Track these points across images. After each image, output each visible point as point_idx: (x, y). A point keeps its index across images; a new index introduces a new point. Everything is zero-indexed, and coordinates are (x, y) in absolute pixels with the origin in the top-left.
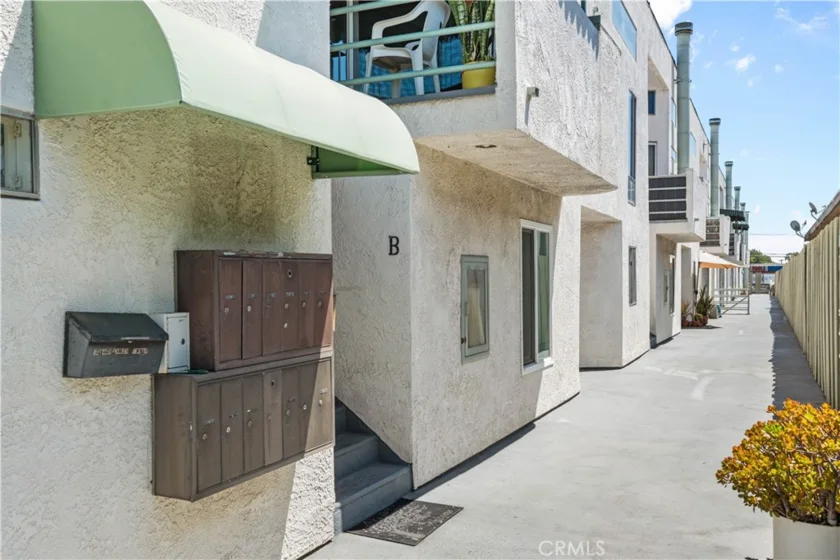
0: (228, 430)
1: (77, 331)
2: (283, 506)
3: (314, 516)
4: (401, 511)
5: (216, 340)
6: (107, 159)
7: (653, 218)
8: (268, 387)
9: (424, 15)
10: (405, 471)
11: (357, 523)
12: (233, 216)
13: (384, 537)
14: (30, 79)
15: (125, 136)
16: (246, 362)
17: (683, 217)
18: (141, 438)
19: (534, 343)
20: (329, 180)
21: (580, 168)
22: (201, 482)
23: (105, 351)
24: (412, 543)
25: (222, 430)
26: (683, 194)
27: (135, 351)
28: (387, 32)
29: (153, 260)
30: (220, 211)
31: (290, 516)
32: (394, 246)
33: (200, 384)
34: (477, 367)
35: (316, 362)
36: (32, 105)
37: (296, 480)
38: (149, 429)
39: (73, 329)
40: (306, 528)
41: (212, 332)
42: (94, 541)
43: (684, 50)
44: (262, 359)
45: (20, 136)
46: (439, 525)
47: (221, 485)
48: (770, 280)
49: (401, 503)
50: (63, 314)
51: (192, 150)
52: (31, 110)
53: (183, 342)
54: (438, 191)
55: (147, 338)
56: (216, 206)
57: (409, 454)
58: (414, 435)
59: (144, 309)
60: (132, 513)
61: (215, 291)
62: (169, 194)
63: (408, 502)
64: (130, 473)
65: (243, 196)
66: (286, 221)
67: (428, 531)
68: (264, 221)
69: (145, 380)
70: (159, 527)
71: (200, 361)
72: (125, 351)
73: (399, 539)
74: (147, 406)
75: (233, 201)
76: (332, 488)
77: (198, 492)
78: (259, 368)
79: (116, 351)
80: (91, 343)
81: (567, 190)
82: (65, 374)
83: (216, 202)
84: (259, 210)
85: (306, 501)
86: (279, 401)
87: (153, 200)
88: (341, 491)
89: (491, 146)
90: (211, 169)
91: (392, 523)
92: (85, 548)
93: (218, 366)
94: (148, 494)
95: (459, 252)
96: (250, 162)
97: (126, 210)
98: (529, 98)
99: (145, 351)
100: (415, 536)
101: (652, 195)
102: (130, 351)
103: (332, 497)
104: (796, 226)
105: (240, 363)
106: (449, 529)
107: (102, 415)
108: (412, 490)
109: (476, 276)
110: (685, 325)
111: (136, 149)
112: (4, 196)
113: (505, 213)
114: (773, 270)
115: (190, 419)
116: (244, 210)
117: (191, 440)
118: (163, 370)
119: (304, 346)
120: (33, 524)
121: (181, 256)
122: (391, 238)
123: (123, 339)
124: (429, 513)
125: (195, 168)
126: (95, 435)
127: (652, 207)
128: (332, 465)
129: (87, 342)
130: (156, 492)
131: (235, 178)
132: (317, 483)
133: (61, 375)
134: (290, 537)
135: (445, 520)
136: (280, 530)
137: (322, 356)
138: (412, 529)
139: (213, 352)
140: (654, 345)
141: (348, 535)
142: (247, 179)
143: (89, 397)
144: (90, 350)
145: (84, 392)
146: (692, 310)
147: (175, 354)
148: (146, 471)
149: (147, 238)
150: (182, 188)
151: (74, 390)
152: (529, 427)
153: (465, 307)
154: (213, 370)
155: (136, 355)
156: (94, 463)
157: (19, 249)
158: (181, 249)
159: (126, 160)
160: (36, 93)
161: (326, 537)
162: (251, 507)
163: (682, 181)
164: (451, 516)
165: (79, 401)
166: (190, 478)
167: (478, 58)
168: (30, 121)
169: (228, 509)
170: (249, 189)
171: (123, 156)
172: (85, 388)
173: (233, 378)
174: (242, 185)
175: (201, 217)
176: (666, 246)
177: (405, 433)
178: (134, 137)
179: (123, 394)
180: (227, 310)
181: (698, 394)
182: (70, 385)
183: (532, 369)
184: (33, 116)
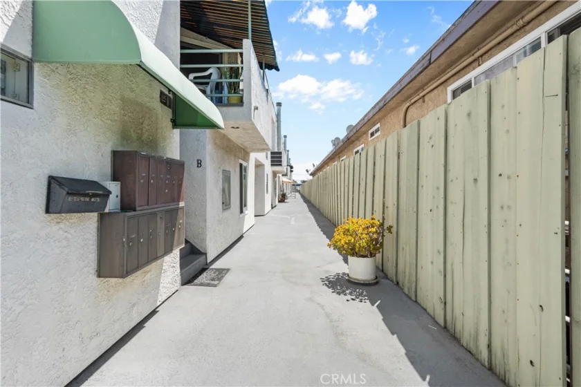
0: (142, 240)
1: (57, 187)
2: (159, 276)
3: (172, 279)
4: (205, 273)
5: (137, 195)
6: (76, 96)
7: (272, 165)
8: (159, 219)
9: (211, 74)
10: (204, 256)
11: (188, 280)
12: (139, 138)
13: (201, 285)
14: (30, 37)
15: (87, 86)
16: (150, 207)
17: (281, 165)
18: (91, 247)
19: (243, 205)
20: (179, 130)
21: (264, 141)
22: (128, 268)
23: (76, 199)
24: (215, 286)
25: (139, 241)
26: (281, 157)
27: (93, 200)
28: (195, 78)
29: (100, 154)
30: (134, 136)
31: (162, 281)
32: (199, 164)
33: (130, 218)
34: (227, 213)
35: (177, 209)
36: (31, 53)
37: (164, 264)
38: (96, 243)
39: (54, 185)
40: (168, 286)
41: (134, 191)
42: (63, 308)
43: (279, 112)
44: (157, 206)
45: (19, 70)
46: (223, 277)
47: (138, 268)
48: (298, 188)
49: (203, 270)
50: (47, 176)
51: (121, 102)
52: (30, 56)
53: (117, 196)
54: (215, 144)
55: (101, 192)
56: (132, 132)
57: (205, 249)
58: (208, 242)
59: (95, 179)
60: (85, 289)
61: (137, 171)
62: (109, 122)
63: (206, 269)
64: (85, 267)
65: (144, 130)
66: (162, 145)
67: (220, 279)
68: (153, 143)
69: (94, 216)
70: (100, 295)
71: (127, 205)
72: (87, 199)
73: (208, 285)
74: (95, 230)
75: (139, 131)
76: (178, 266)
77: (127, 273)
78: (156, 210)
79: (82, 199)
80: (68, 194)
81: (253, 151)
82: (48, 211)
83: (132, 130)
84: (151, 138)
85: (168, 273)
86: (163, 226)
87: (101, 123)
88: (182, 266)
89: (237, 128)
90: (130, 114)
91: (203, 278)
92: (57, 313)
93: (138, 208)
94: (94, 277)
95: (222, 168)
96: (147, 115)
97: (86, 125)
98: (254, 109)
99: (98, 199)
100: (216, 282)
101: (272, 157)
102: (90, 200)
103: (179, 270)
104: (307, 171)
105: (146, 207)
106: (228, 278)
107: (69, 236)
108: (207, 264)
109: (227, 178)
110: (279, 202)
111: (93, 94)
112: (2, 100)
113: (235, 156)
114: (299, 185)
115: (124, 235)
116: (145, 136)
117: (124, 246)
118: (107, 210)
119: (173, 200)
120: (22, 304)
121: (115, 154)
122: (198, 160)
123: (87, 192)
124: (217, 273)
125: (122, 112)
126: (65, 247)
127: (272, 161)
128: (179, 256)
129: (65, 193)
130: (99, 276)
131: (141, 121)
132: (173, 265)
133: (44, 212)
134: (162, 290)
135: (225, 274)
136: (158, 287)
137: (180, 206)
138: (213, 280)
139: (135, 201)
140: (272, 208)
141: (184, 286)
142: (146, 122)
143: (62, 225)
144: (67, 196)
145: (59, 223)
146: (281, 197)
147: (113, 203)
148: (94, 265)
149: (97, 142)
150: (116, 120)
151: (52, 222)
152: (241, 237)
153: (224, 190)
154: (135, 210)
155: (94, 202)
156: (64, 263)
157: (18, 135)
158: (115, 150)
159: (87, 99)
160: (33, 46)
161: (176, 288)
162: (146, 278)
163: (280, 153)
164: (227, 272)
165: (55, 228)
166: (123, 266)
167: (234, 93)
168: (28, 62)
169: (135, 281)
170: (147, 128)
171: (85, 96)
172: (59, 221)
173: (143, 215)
174: (144, 125)
175: (124, 136)
176: (275, 174)
177: (204, 240)
178: (92, 88)
179: (82, 224)
180: (142, 181)
181: (293, 222)
182: (49, 218)
183: (242, 215)
184: (31, 60)
